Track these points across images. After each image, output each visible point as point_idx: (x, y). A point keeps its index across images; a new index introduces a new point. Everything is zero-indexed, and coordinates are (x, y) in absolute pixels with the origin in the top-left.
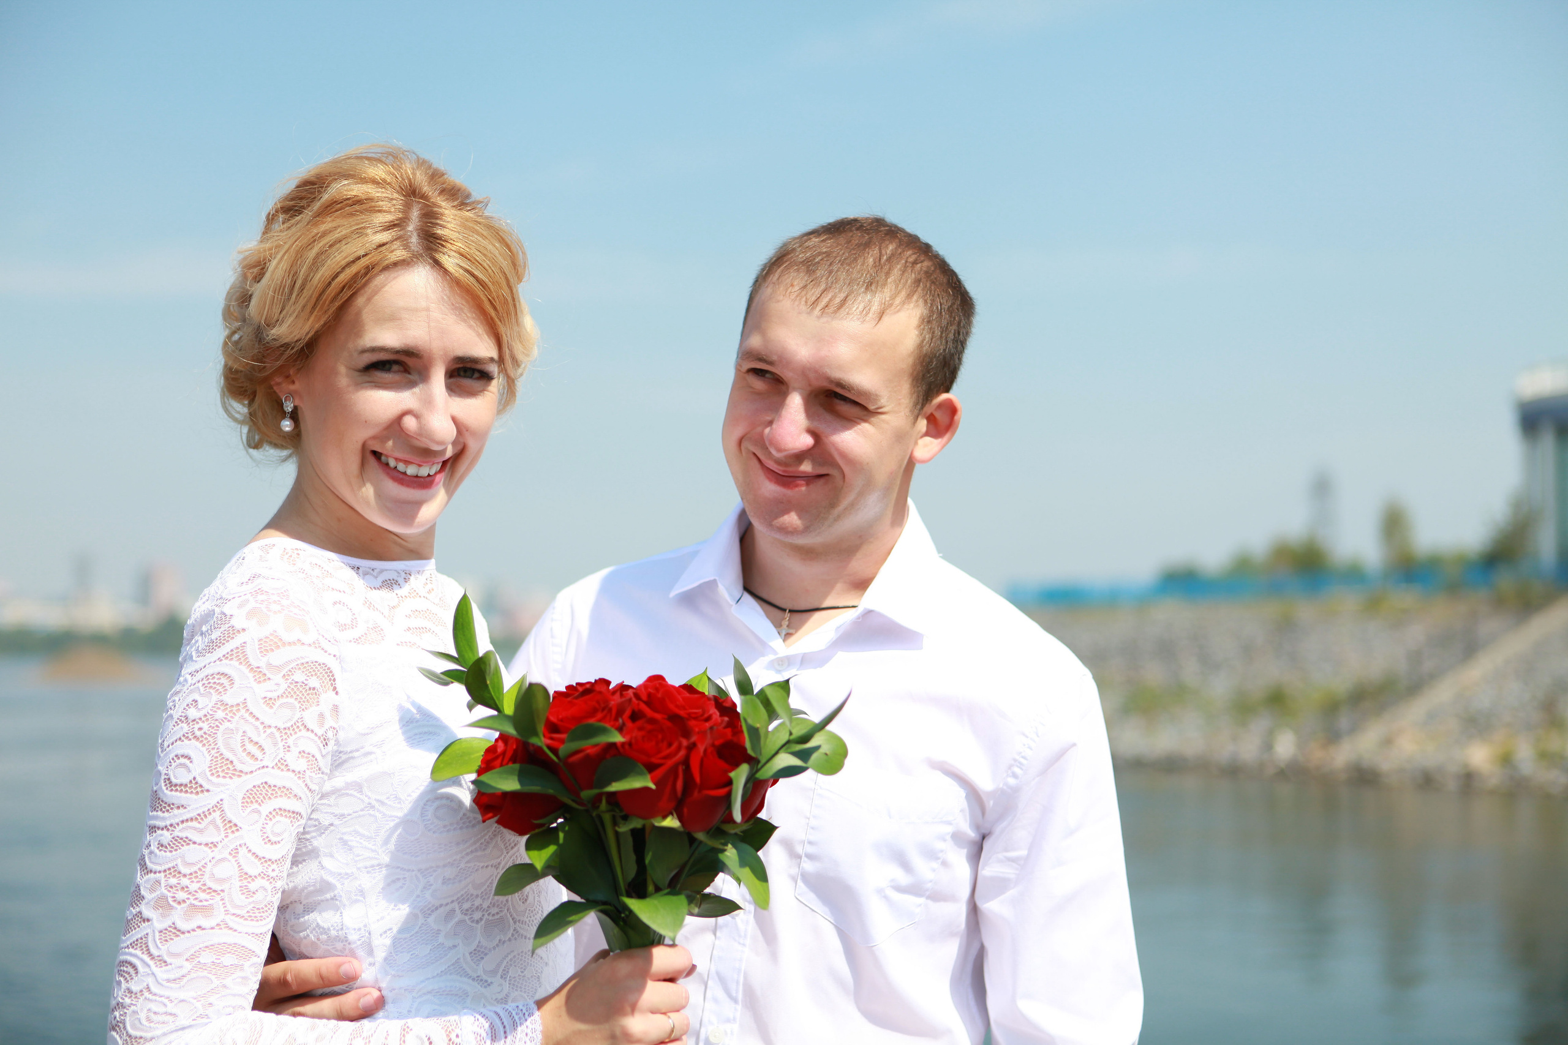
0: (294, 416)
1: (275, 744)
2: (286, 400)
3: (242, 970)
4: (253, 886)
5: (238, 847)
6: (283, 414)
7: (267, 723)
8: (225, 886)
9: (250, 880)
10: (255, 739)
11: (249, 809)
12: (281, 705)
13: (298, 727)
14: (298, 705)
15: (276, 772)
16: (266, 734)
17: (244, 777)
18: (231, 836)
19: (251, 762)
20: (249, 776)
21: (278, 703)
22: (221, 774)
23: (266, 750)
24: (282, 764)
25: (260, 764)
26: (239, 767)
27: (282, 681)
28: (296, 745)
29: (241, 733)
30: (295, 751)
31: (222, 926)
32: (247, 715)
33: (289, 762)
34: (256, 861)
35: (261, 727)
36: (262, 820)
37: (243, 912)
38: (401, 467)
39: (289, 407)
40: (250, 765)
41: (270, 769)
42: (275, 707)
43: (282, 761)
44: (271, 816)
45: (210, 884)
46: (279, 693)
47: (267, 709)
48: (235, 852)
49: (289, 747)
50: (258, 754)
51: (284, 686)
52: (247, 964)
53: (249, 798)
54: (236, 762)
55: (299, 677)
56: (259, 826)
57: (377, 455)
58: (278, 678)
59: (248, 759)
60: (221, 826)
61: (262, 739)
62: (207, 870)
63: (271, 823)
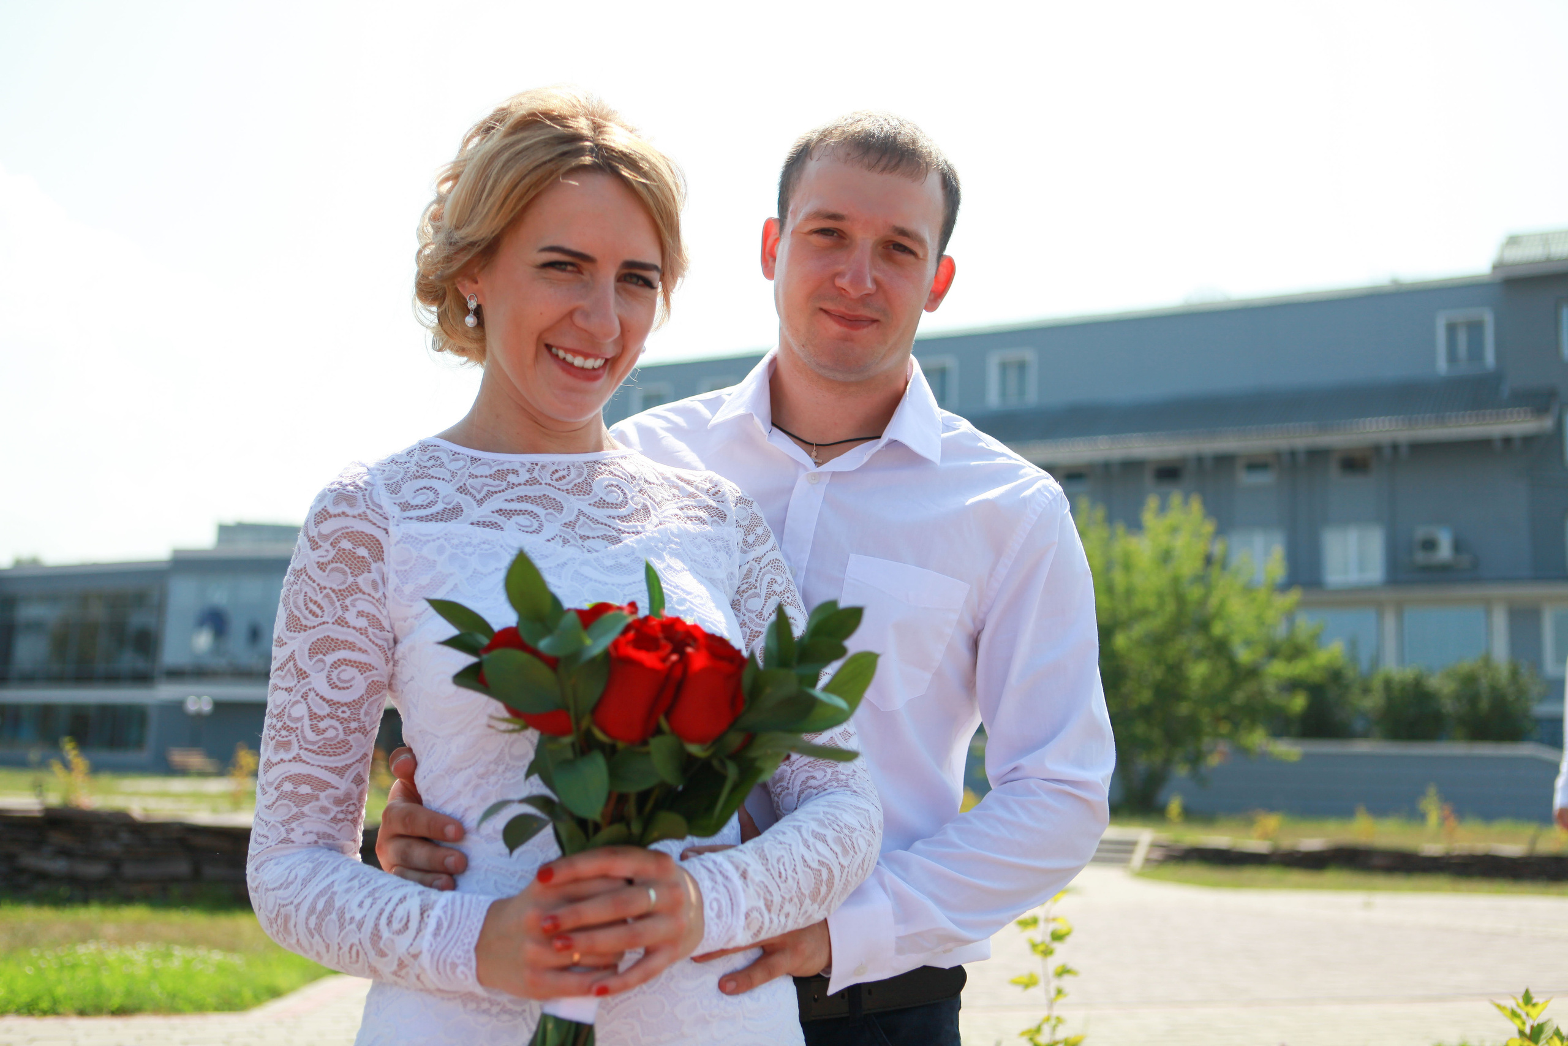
0: (478, 312)
1: (332, 603)
2: (470, 300)
3: (318, 799)
4: (322, 725)
5: (308, 691)
6: (467, 311)
7: (323, 584)
8: (299, 725)
9: (319, 719)
10: (314, 598)
11: (315, 659)
12: (332, 570)
13: (353, 590)
14: (349, 571)
15: (336, 627)
16: (323, 594)
17: (309, 632)
18: (302, 682)
19: (313, 618)
20: (312, 630)
21: (329, 567)
22: (293, 629)
23: (325, 609)
24: (342, 621)
25: (320, 620)
26: (304, 622)
27: (330, 548)
28: (354, 606)
29: (303, 594)
30: (353, 611)
31: (298, 759)
32: (306, 578)
33: (348, 619)
34: (324, 703)
35: (317, 588)
36: (327, 668)
37: (315, 748)
38: (569, 358)
39: (472, 305)
40: (312, 621)
41: (330, 625)
42: (327, 571)
43: (342, 618)
44: (336, 665)
45: (288, 723)
46: (330, 558)
47: (321, 572)
48: (305, 696)
49: (346, 606)
50: (318, 611)
51: (332, 553)
52: (322, 795)
53: (314, 649)
54: (302, 619)
55: (346, 545)
56: (325, 672)
57: (549, 347)
58: (327, 545)
59: (310, 616)
60: (295, 673)
61: (319, 598)
62: (287, 710)
63: (336, 672)
